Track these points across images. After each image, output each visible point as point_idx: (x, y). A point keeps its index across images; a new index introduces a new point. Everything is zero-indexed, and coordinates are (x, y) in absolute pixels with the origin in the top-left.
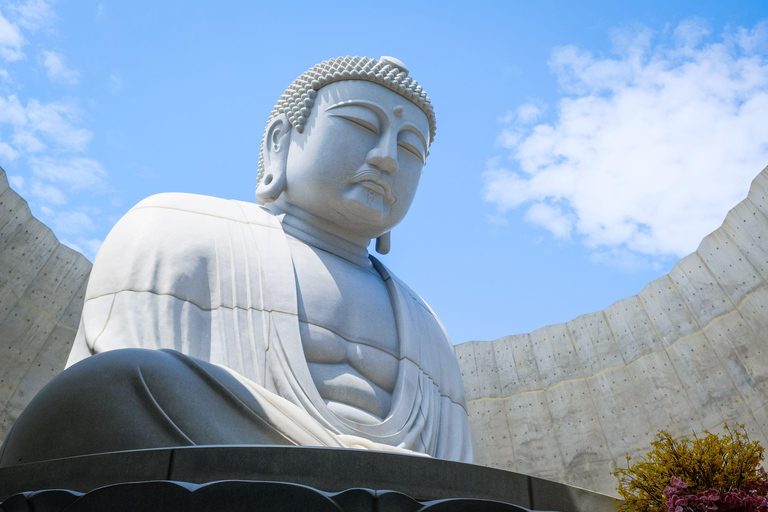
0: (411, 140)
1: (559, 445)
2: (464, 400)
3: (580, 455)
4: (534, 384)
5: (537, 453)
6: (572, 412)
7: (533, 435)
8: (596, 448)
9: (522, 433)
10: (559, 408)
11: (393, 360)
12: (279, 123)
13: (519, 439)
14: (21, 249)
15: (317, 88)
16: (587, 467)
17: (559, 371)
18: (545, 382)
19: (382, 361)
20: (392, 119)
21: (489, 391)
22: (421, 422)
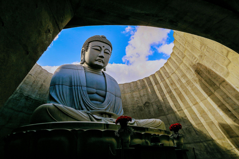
0: (107, 51)
1: (142, 101)
2: (120, 96)
3: (146, 103)
4: (137, 90)
5: (138, 102)
6: (144, 95)
7: (138, 99)
8: (148, 101)
9: (136, 99)
10: (142, 94)
11: (105, 92)
12: (83, 49)
13: (135, 100)
14: (41, 74)
15: (89, 43)
16: (147, 104)
17: (141, 88)
18: (139, 90)
19: (103, 92)
20: (102, 48)
21: (129, 92)
22: (110, 103)
